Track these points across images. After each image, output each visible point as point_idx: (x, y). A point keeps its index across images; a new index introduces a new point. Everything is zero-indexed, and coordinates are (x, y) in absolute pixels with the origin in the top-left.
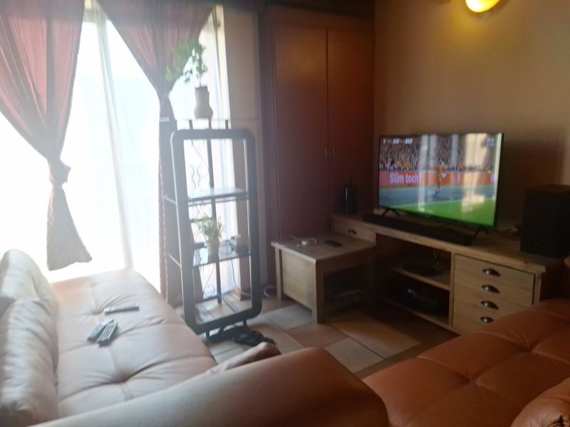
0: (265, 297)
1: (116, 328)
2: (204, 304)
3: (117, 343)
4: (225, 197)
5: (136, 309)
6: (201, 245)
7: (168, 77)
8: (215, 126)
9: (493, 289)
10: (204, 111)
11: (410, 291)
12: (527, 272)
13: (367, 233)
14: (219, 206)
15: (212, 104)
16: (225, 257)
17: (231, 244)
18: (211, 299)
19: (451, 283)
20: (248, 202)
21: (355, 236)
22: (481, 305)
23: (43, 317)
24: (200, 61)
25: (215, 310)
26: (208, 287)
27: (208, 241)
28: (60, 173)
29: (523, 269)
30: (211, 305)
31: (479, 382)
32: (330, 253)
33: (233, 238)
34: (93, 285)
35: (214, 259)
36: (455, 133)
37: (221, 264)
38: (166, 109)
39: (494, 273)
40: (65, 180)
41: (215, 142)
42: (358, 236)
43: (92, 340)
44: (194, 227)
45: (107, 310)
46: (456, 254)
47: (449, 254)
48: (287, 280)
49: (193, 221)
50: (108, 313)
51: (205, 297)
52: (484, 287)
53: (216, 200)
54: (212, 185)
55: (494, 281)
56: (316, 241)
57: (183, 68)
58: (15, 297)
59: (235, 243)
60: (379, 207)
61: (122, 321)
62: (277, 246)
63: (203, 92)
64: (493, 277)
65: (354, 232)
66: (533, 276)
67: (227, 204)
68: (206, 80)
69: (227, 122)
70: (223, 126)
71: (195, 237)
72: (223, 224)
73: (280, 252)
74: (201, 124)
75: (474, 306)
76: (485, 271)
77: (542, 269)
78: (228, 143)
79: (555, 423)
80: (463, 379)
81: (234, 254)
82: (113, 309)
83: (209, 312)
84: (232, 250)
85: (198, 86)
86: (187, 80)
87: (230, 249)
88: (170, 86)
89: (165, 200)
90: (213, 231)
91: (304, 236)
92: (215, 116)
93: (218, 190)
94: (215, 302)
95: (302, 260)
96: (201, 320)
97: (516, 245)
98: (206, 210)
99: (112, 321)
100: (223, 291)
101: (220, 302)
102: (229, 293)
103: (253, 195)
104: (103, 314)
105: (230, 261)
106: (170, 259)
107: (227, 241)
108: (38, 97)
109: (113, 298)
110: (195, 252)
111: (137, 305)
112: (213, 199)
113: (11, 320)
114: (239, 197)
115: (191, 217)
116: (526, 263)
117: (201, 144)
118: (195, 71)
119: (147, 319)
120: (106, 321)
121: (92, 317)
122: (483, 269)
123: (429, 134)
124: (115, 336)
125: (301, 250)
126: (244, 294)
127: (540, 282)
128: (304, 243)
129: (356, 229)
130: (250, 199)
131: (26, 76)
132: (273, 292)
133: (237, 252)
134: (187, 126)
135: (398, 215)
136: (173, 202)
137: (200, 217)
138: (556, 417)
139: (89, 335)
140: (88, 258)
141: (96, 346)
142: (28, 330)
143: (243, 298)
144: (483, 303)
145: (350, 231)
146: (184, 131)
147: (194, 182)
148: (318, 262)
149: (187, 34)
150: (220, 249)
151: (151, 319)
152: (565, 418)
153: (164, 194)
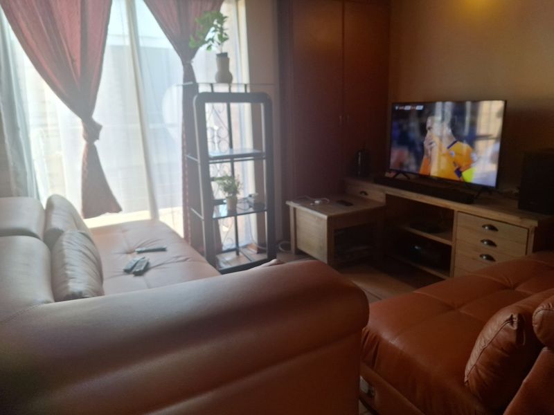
0: (280, 251)
1: (148, 264)
2: (224, 255)
3: (149, 274)
4: (243, 157)
5: (163, 250)
6: (221, 202)
7: (191, 45)
8: (234, 90)
9: (491, 243)
10: (225, 76)
11: (416, 247)
12: (521, 227)
13: (377, 194)
14: (237, 165)
15: (232, 70)
16: (243, 212)
17: (248, 202)
18: (229, 251)
19: (454, 239)
20: (264, 161)
21: (365, 196)
22: (480, 258)
23: (89, 244)
24: (222, 30)
25: (233, 261)
26: (227, 241)
27: (227, 198)
28: (92, 132)
29: (518, 224)
30: (230, 257)
31: (463, 311)
32: (340, 210)
33: (250, 196)
34: (124, 231)
35: (233, 213)
36: (469, 100)
37: (239, 217)
38: (189, 74)
39: (492, 228)
40: (97, 138)
41: (234, 106)
42: (369, 197)
43: (127, 271)
44: (214, 185)
45: (139, 249)
46: (459, 212)
47: (452, 211)
48: (301, 235)
49: (213, 179)
50: (140, 252)
51: (224, 249)
52: (483, 241)
53: (235, 159)
54: (231, 145)
55: (492, 236)
56: (328, 200)
57: (205, 36)
58: (64, 230)
59: (252, 200)
60: (390, 171)
61: (152, 258)
62: (292, 204)
63: (223, 58)
64: (492, 232)
65: (366, 194)
66: (527, 231)
67: (245, 162)
68: (226, 47)
69: (246, 86)
70: (242, 90)
71: (215, 194)
72: (241, 182)
73: (295, 209)
74: (222, 89)
75: (474, 259)
76: (484, 226)
77: (535, 223)
78: (246, 107)
79: (507, 321)
80: (450, 308)
81: (251, 210)
82: (144, 249)
83: (227, 263)
84: (250, 207)
85: (219, 52)
86: (209, 47)
87: (247, 206)
88: (193, 52)
89: (187, 158)
90: (232, 187)
91: (318, 197)
92: (234, 81)
93: (237, 150)
94: (233, 254)
95: (315, 216)
96: (221, 267)
97: (515, 204)
98: (226, 168)
99: (144, 258)
100: (241, 244)
101: (238, 254)
102: (246, 247)
103: (270, 155)
104: (135, 253)
105: (247, 216)
106: (193, 212)
107: (244, 199)
108: (73, 61)
109: (143, 242)
110: (215, 208)
111: (164, 247)
112: (232, 158)
113: (64, 243)
114: (256, 157)
115: (212, 175)
116: (521, 218)
117: (221, 107)
118: (216, 38)
119: (174, 257)
120: (138, 258)
121: (125, 256)
122: (483, 224)
123: (444, 101)
124: (147, 269)
125: (315, 208)
126: (260, 247)
127: (533, 236)
128: (317, 202)
129: (368, 191)
130: (266, 158)
131: (61, 42)
132: (287, 247)
133: (254, 209)
134: (209, 90)
135: (409, 178)
136: (196, 160)
137: (219, 176)
138: (509, 317)
139: (124, 267)
140: (118, 209)
141: (131, 277)
142: (81, 251)
143: (260, 251)
144: (481, 256)
145: (362, 192)
146: (205, 94)
147: (214, 142)
148: (329, 219)
149: (209, 5)
150: (238, 205)
151: (178, 257)
152: (515, 316)
153: (187, 153)
